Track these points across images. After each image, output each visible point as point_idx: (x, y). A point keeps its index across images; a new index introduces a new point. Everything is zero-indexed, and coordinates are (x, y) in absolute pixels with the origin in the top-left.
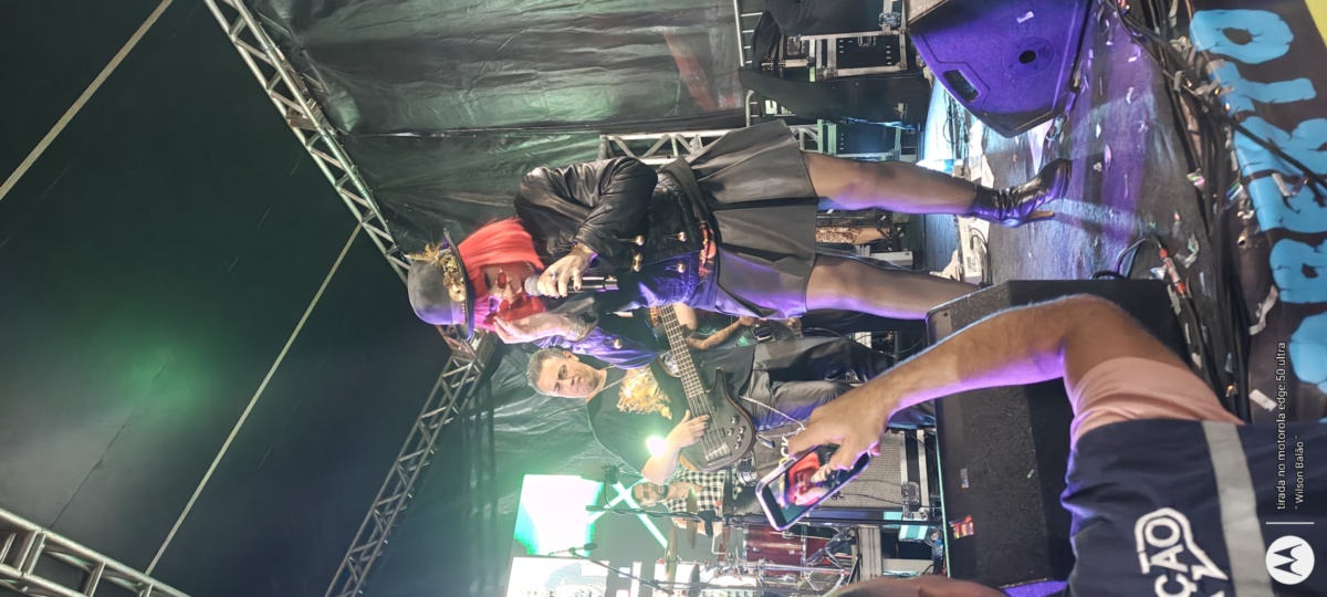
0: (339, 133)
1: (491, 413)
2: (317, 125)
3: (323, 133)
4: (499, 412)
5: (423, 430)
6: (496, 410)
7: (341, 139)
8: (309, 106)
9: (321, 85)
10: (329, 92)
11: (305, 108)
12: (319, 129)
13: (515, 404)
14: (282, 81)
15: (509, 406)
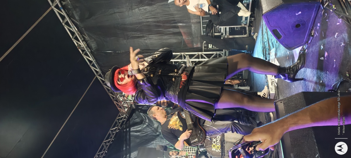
0: (91, 51)
1: (130, 129)
2: (85, 48)
3: (87, 51)
4: (132, 129)
5: (111, 134)
7: (91, 53)
8: (83, 43)
9: (87, 38)
10: (89, 40)
11: (82, 44)
12: (86, 50)
14: (76, 36)
15: (135, 127)
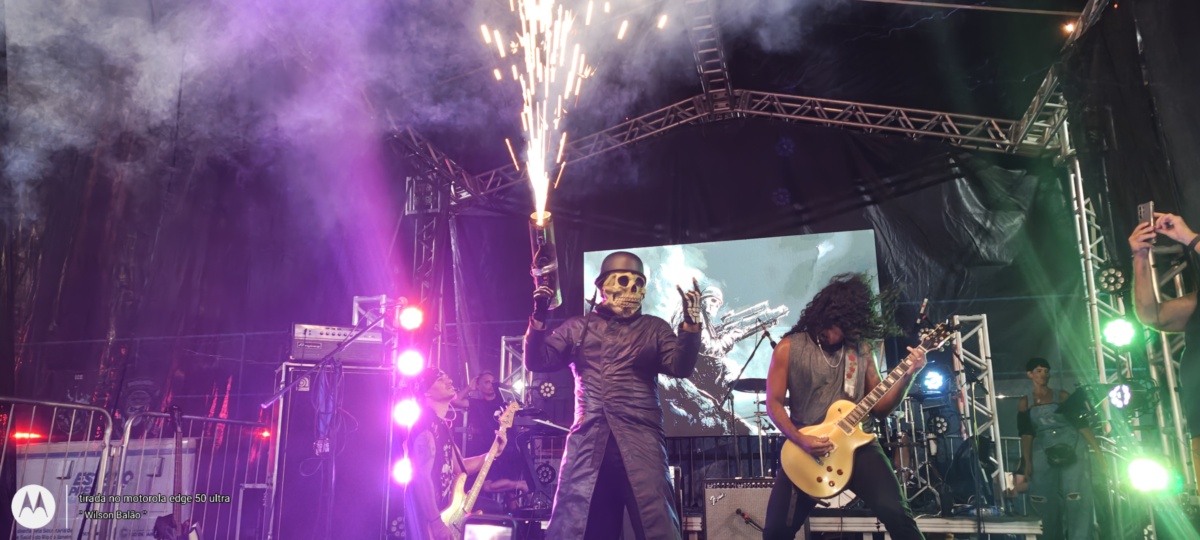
1: (959, 176)
4: (962, 183)
6: (963, 179)
13: (972, 194)
15: (969, 189)
